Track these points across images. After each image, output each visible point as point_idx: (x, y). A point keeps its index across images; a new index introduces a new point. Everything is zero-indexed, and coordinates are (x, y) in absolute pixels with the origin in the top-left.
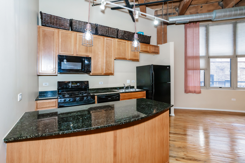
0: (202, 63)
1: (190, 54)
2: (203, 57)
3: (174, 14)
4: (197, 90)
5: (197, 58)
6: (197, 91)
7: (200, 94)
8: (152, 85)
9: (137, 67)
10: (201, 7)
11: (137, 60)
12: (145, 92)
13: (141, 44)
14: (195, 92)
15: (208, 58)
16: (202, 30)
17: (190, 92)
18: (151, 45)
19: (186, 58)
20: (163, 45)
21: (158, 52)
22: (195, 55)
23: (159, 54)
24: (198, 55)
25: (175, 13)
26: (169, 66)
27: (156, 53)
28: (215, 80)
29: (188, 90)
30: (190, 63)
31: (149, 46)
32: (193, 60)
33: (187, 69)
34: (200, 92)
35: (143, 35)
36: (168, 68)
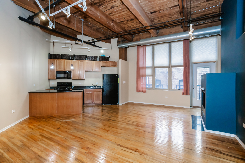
0: (149, 72)
2: (149, 67)
4: (144, 90)
7: (145, 93)
10: (143, 35)
12: (101, 89)
13: (103, 62)
14: (142, 92)
15: (154, 68)
16: (148, 49)
17: (140, 91)
19: (138, 68)
21: (116, 66)
24: (145, 66)
28: (161, 84)
29: (139, 90)
31: (108, 62)
32: (143, 70)
34: (145, 92)
35: (103, 57)
36: (116, 75)
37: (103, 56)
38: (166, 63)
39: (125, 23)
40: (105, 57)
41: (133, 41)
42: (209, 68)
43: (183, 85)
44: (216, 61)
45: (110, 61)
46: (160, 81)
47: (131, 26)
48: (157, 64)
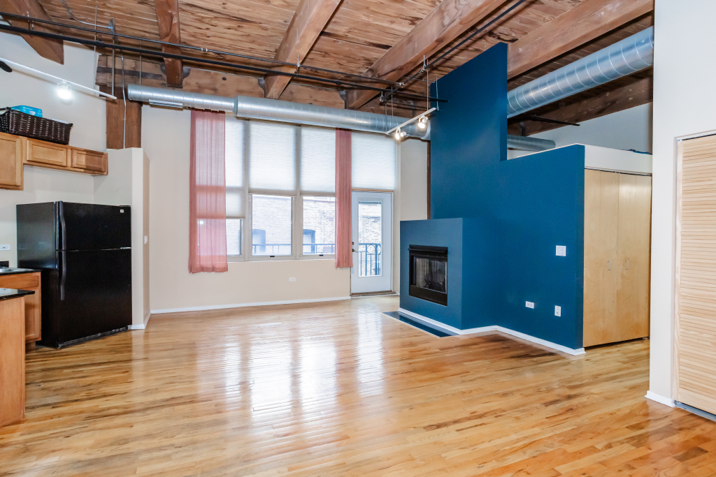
0: (232, 203)
1: (201, 179)
2: (233, 190)
3: (156, 76)
4: (218, 264)
5: (220, 190)
6: (217, 266)
7: (226, 273)
8: (57, 255)
9: (18, 206)
10: (224, 79)
11: (16, 187)
12: (39, 274)
13: (31, 142)
14: (213, 269)
15: (247, 192)
16: (233, 130)
17: (203, 269)
18: (72, 149)
19: (194, 189)
20: (125, 150)
21: (103, 170)
22: (214, 183)
23: (105, 173)
24: (222, 184)
25: (161, 76)
26: (128, 209)
27: (96, 172)
28: (268, 242)
29: (198, 266)
30: (203, 201)
31: (65, 150)
32: (209, 195)
33: (194, 216)
34: (225, 269)
35: (33, 117)
36: (122, 211)
37: (33, 113)
38: (287, 183)
39: (203, 18)
40: (39, 119)
41: (185, 91)
42: (380, 203)
43: (335, 244)
44: (393, 191)
45: (71, 143)
46: (263, 233)
47: (215, 36)
48: (257, 181)
